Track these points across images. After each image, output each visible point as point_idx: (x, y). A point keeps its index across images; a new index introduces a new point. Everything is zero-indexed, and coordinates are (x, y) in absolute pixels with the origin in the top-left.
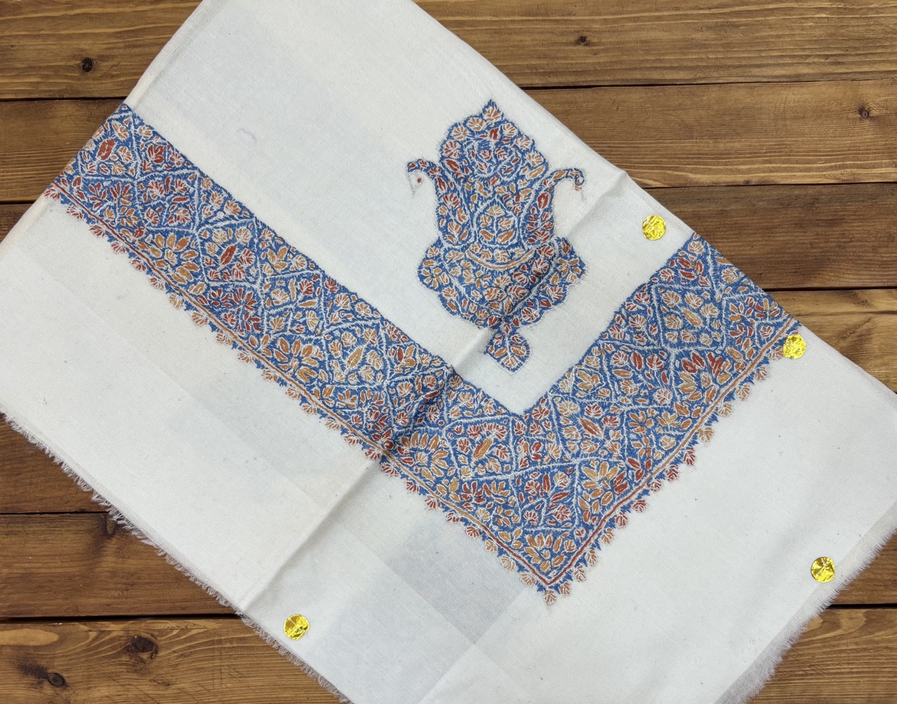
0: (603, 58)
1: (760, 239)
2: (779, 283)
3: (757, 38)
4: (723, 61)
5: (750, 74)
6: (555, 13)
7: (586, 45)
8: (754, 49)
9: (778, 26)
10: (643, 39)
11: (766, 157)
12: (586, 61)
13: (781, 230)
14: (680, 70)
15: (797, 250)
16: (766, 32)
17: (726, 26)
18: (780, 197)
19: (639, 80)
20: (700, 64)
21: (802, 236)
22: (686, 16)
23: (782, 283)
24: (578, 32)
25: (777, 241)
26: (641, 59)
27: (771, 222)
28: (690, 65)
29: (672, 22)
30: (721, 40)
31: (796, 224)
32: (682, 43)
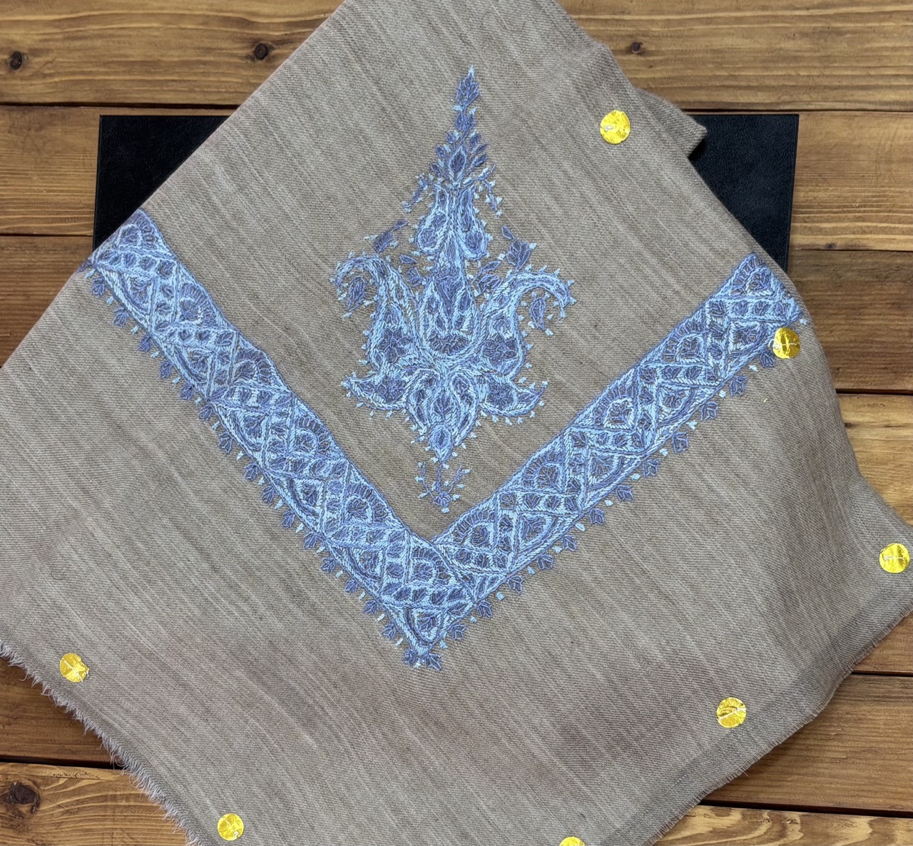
0: (659, 73)
1: (843, 322)
2: (862, 382)
3: (866, 50)
4: (818, 80)
5: (851, 98)
6: (604, 10)
7: (640, 54)
8: (861, 65)
9: (895, 35)
10: (715, 48)
11: (859, 212)
12: (638, 76)
13: (872, 311)
14: (759, 91)
15: (891, 339)
16: (880, 42)
17: (826, 32)
18: (876, 266)
19: (703, 103)
20: (787, 83)
21: (898, 320)
22: (775, 17)
23: (864, 382)
24: (631, 36)
25: (864, 325)
26: (710, 74)
27: (861, 300)
28: (774, 83)
29: (756, 26)
30: (819, 51)
31: (893, 304)
32: (767, 55)
